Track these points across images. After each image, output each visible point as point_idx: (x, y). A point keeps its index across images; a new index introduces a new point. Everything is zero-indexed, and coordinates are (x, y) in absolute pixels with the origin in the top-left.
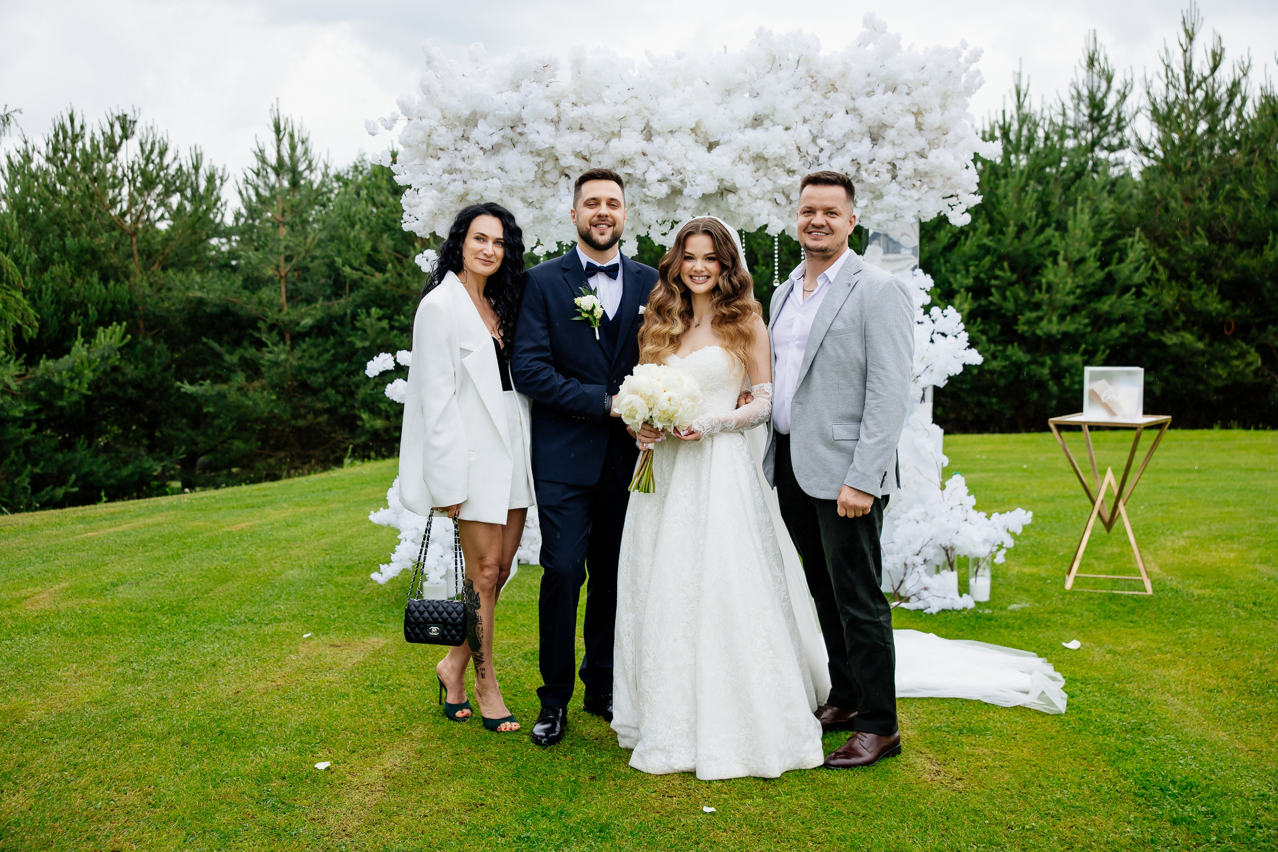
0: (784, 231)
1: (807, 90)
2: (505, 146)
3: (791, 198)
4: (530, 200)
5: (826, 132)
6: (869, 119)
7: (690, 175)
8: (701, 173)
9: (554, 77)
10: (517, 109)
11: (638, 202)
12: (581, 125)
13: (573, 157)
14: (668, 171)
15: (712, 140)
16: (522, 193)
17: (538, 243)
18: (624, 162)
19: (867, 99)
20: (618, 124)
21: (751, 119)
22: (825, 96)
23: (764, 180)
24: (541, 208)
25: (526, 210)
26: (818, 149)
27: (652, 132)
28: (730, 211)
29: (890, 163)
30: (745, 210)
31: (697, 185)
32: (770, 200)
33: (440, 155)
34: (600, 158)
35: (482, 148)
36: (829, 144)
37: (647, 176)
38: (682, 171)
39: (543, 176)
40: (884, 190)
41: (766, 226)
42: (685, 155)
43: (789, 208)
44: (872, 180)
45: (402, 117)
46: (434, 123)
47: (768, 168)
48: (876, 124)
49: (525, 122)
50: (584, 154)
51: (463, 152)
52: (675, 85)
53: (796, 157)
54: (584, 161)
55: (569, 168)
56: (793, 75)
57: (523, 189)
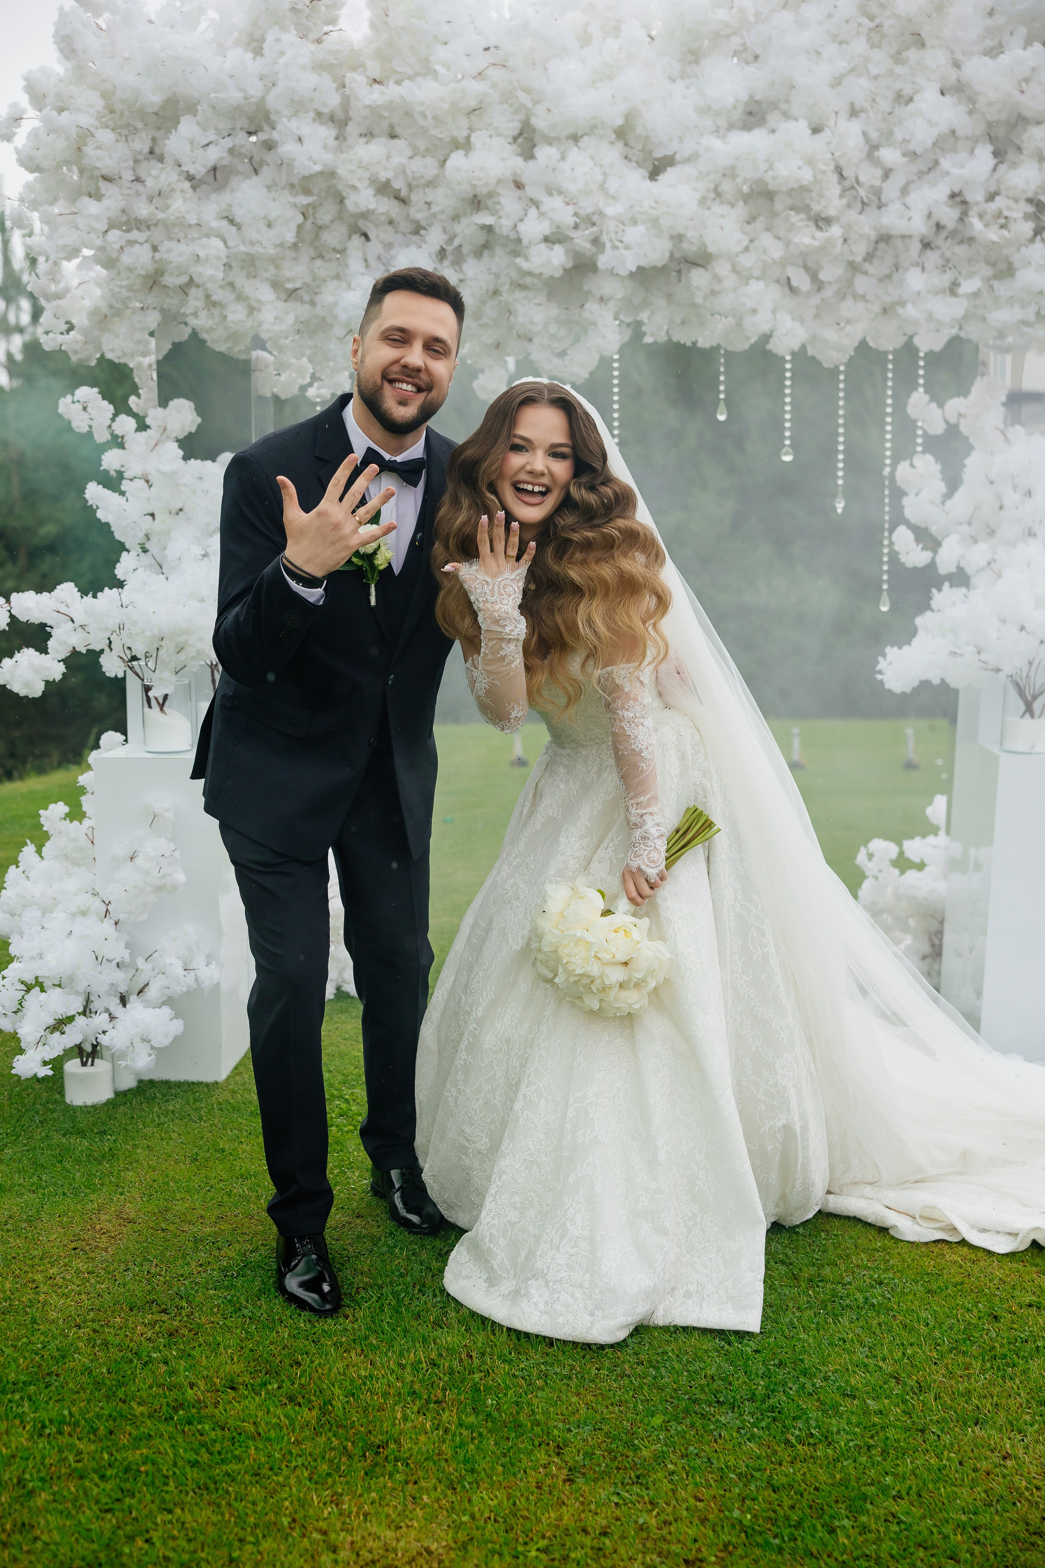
0: (803, 347)
1: (859, 46)
2: (238, 173)
3: (823, 276)
4: (289, 286)
5: (899, 134)
6: (991, 104)
7: (612, 225)
8: (634, 222)
9: (333, 21)
10: (256, 90)
11: (506, 287)
12: (391, 127)
13: (371, 192)
14: (566, 217)
15: (658, 154)
16: (272, 270)
17: (314, 378)
18: (476, 203)
19: (987, 60)
20: (464, 123)
21: (740, 108)
22: (898, 58)
23: (767, 240)
24: (313, 303)
25: (281, 305)
26: (878, 173)
27: (537, 138)
28: (694, 305)
29: (1030, 201)
30: (725, 302)
31: (627, 248)
32: (778, 281)
33: (103, 191)
34: (430, 195)
35: (190, 178)
36: (905, 159)
37: (522, 227)
38: (595, 218)
39: (317, 237)
40: (1016, 258)
41: (766, 337)
42: (602, 187)
43: (815, 300)
44: (993, 235)
45: (31, 112)
46: (85, 120)
47: (774, 214)
48: (1004, 116)
49: (273, 117)
50: (398, 184)
51: (150, 182)
52: (585, 40)
53: (834, 190)
54: (396, 203)
55: (365, 215)
56: (830, 16)
57: (275, 262)
